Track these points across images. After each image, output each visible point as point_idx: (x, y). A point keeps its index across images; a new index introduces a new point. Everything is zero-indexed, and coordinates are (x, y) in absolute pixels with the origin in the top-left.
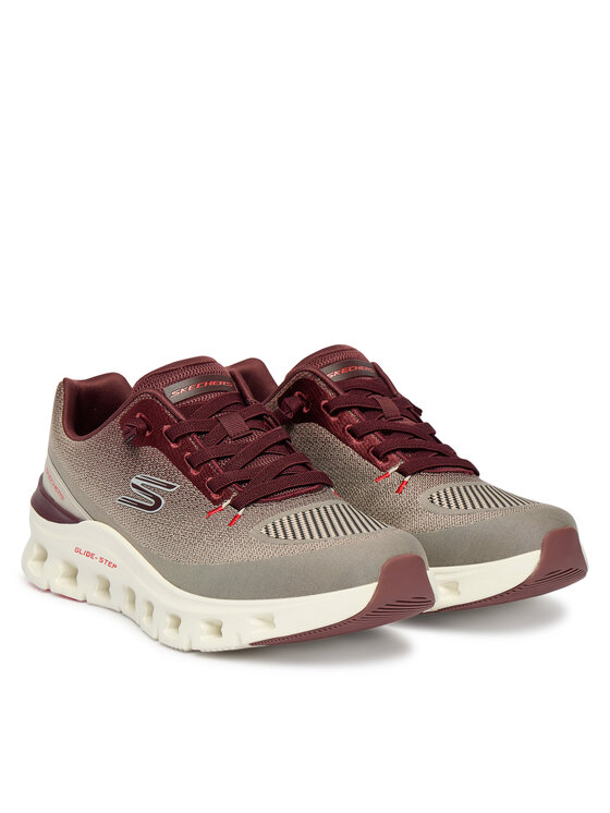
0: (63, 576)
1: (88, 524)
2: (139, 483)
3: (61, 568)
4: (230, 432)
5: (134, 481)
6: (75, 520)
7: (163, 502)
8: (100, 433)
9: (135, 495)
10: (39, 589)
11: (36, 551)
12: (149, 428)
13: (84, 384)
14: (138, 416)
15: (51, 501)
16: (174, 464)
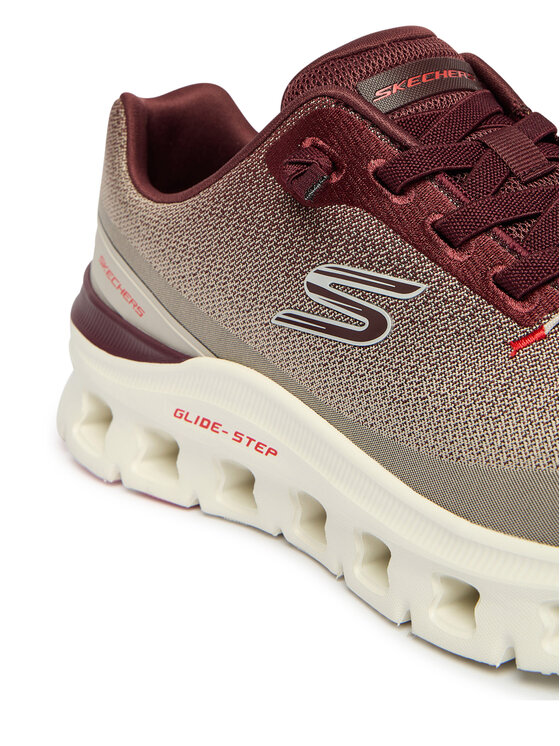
0: (146, 458)
1: (203, 363)
2: (324, 282)
3: (143, 444)
4: (514, 166)
5: (312, 277)
6: (175, 356)
7: (390, 322)
8: (220, 185)
9: (318, 308)
10: (100, 480)
11: (86, 408)
12: (336, 167)
13: (157, 104)
14: (307, 143)
15: (115, 317)
16: (405, 239)
